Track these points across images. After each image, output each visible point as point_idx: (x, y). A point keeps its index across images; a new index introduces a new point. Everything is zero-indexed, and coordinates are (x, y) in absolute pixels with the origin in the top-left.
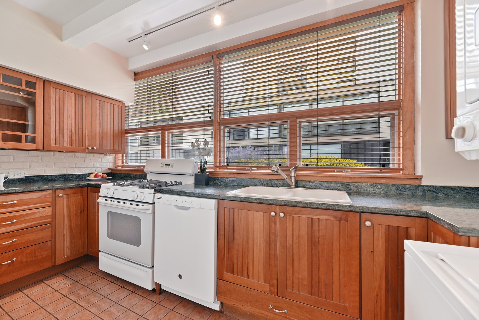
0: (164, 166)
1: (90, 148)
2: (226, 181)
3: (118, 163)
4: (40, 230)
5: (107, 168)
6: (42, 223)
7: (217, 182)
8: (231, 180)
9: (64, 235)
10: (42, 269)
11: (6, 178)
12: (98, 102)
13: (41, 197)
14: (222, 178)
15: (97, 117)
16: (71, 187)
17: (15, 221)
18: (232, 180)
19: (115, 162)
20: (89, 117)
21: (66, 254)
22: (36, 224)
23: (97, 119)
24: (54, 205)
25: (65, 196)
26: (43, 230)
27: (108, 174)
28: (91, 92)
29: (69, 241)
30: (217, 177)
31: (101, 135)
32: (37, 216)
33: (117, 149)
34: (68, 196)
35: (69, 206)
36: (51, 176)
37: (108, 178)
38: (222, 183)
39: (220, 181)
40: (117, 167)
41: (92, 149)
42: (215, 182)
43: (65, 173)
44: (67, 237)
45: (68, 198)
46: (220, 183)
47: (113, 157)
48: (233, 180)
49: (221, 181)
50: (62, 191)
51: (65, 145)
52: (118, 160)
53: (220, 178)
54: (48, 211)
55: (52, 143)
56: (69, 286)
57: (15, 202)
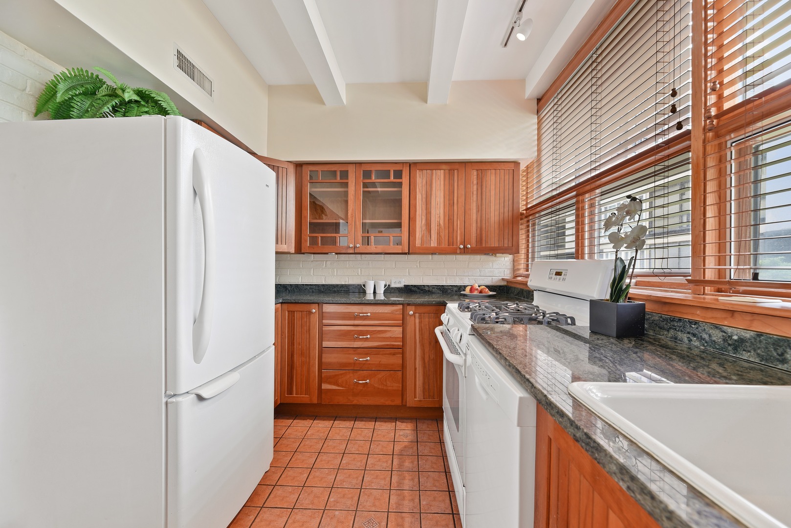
0: (554, 276)
1: (462, 246)
2: (710, 336)
3: (518, 269)
4: (390, 354)
5: (501, 278)
6: (393, 345)
7: (679, 333)
8: (730, 337)
9: (415, 369)
10: (393, 404)
11: (385, 286)
12: (475, 173)
13: (392, 313)
14: (696, 323)
15: (473, 196)
16: (423, 304)
17: (369, 336)
18: (735, 337)
19: (514, 269)
20: (462, 200)
21: (417, 396)
22: (387, 345)
23: (473, 200)
24: (403, 325)
25: (417, 315)
26: (394, 354)
27: (490, 288)
28: (465, 161)
29: (421, 378)
30: (680, 320)
31: (479, 225)
32: (388, 335)
33: (506, 245)
34: (421, 315)
35: (422, 330)
36: (428, 286)
37: (491, 293)
38: (697, 343)
39: (689, 333)
40: (517, 277)
41: (465, 247)
42: (672, 332)
43: (444, 284)
44: (419, 373)
45: (421, 318)
46: (690, 340)
47: (512, 260)
48: (742, 341)
49: (694, 335)
50: (413, 307)
51: (432, 245)
52: (520, 264)
53: (691, 322)
54: (397, 332)
55: (418, 243)
56: (406, 443)
57: (369, 314)
